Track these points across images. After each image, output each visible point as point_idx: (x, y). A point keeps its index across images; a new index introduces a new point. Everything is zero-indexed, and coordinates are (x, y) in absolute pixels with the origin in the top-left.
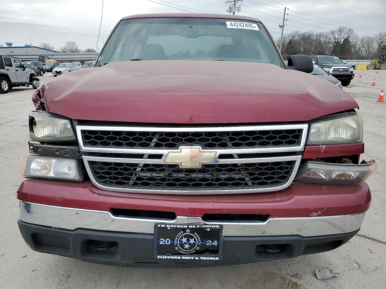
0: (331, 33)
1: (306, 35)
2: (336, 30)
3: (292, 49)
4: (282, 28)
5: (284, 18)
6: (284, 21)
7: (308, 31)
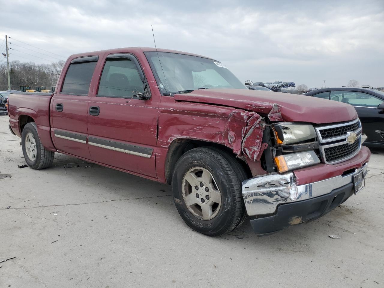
0: (52, 65)
1: (27, 65)
2: (57, 63)
3: (16, 79)
4: (6, 56)
5: (7, 46)
6: (7, 50)
7: (29, 62)
